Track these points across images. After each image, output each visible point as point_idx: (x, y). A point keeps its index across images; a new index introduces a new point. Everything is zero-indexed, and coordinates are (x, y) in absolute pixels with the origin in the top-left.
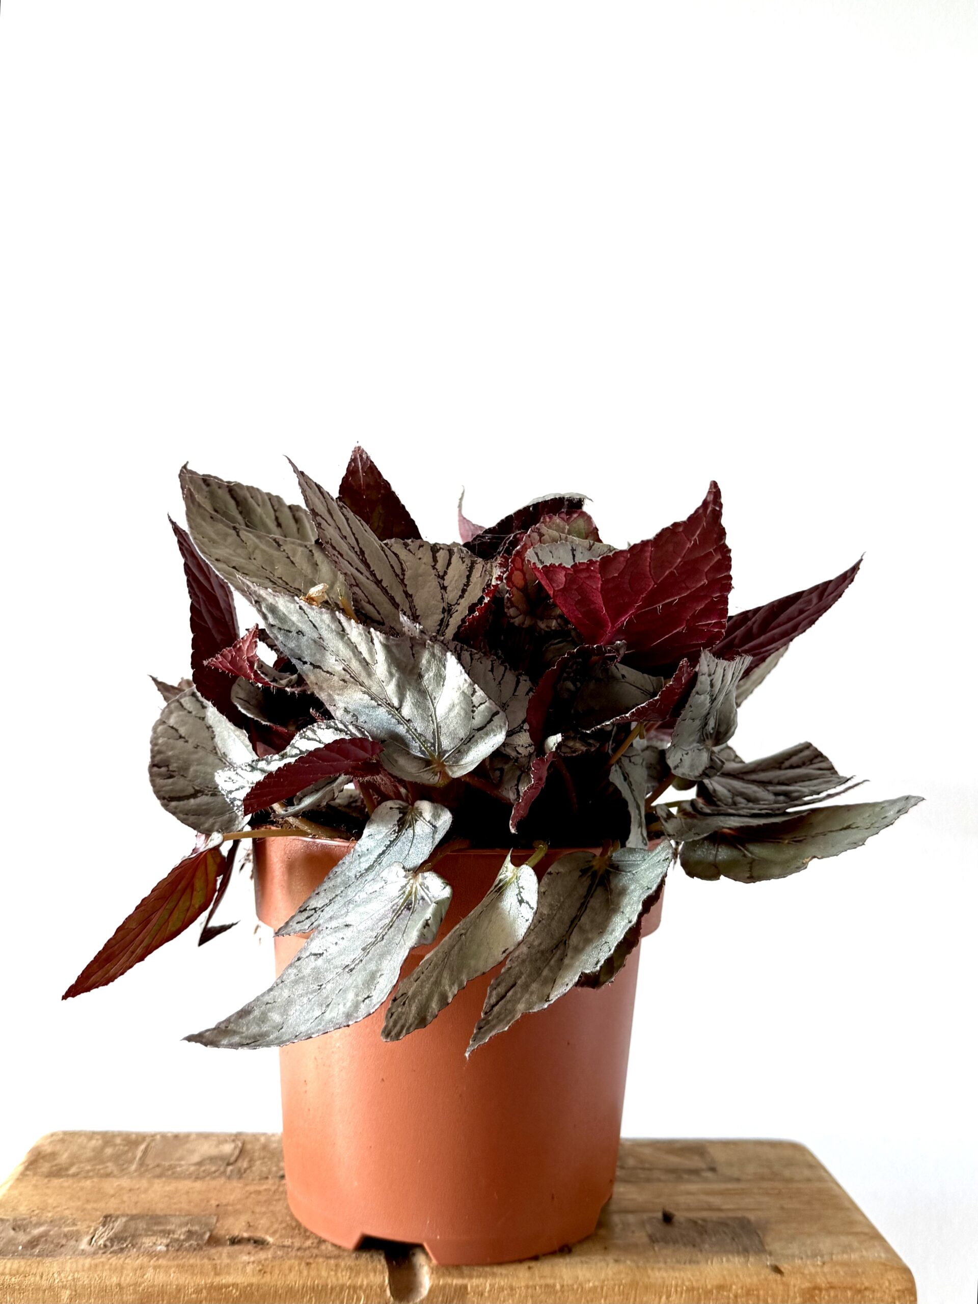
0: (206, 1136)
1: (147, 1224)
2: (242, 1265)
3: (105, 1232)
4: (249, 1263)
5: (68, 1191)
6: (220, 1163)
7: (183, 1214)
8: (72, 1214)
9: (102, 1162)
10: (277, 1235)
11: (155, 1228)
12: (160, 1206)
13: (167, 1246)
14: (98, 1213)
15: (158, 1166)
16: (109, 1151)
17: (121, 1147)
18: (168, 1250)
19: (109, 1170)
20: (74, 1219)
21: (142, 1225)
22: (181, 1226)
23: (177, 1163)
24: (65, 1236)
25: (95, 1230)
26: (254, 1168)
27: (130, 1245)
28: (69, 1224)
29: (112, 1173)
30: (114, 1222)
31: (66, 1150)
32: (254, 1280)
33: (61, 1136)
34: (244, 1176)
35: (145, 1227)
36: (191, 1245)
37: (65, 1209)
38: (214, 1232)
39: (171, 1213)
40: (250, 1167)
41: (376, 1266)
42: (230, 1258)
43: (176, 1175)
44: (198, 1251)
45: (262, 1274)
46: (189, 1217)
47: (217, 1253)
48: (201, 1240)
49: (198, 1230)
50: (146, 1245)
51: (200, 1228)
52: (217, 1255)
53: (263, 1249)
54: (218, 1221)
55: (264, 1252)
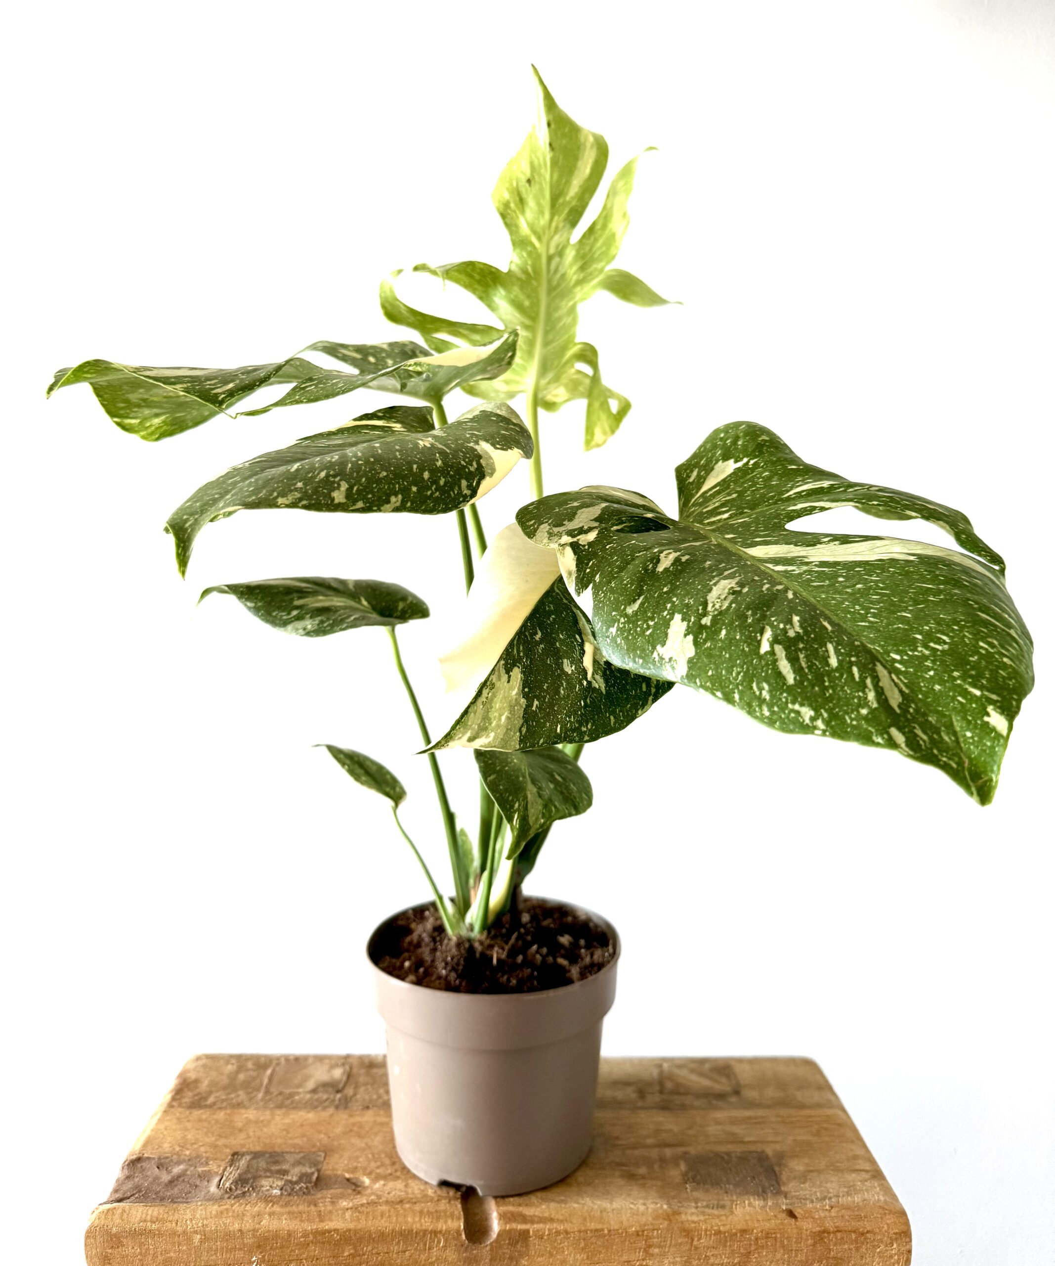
0: (320, 1059)
1: (268, 1163)
2: (342, 1211)
3: (231, 1173)
4: (347, 1209)
5: (205, 1124)
6: (330, 1089)
7: (297, 1151)
8: (206, 1152)
9: (235, 1090)
10: (373, 1176)
11: (275, 1168)
12: (279, 1141)
13: (281, 1189)
14: (228, 1150)
15: (281, 1094)
16: (241, 1077)
17: (251, 1073)
18: (282, 1194)
19: (240, 1099)
20: (207, 1158)
21: (262, 1164)
22: (294, 1165)
23: (295, 1090)
24: (199, 1176)
25: (224, 1170)
26: (358, 1096)
27: (251, 1189)
28: (202, 1164)
29: (242, 1102)
30: (239, 1161)
31: (207, 1077)
32: (352, 1226)
33: (204, 1061)
34: (350, 1105)
35: (265, 1166)
36: (301, 1188)
37: (200, 1146)
38: (321, 1173)
39: (288, 1150)
40: (355, 1095)
41: (454, 1212)
42: (333, 1203)
43: (294, 1105)
44: (307, 1195)
45: (359, 1220)
46: (302, 1155)
47: (322, 1198)
48: (310, 1182)
49: (309, 1171)
50: (264, 1189)
51: (310, 1167)
52: (322, 1200)
53: (359, 1193)
54: (325, 1158)
55: (360, 1197)
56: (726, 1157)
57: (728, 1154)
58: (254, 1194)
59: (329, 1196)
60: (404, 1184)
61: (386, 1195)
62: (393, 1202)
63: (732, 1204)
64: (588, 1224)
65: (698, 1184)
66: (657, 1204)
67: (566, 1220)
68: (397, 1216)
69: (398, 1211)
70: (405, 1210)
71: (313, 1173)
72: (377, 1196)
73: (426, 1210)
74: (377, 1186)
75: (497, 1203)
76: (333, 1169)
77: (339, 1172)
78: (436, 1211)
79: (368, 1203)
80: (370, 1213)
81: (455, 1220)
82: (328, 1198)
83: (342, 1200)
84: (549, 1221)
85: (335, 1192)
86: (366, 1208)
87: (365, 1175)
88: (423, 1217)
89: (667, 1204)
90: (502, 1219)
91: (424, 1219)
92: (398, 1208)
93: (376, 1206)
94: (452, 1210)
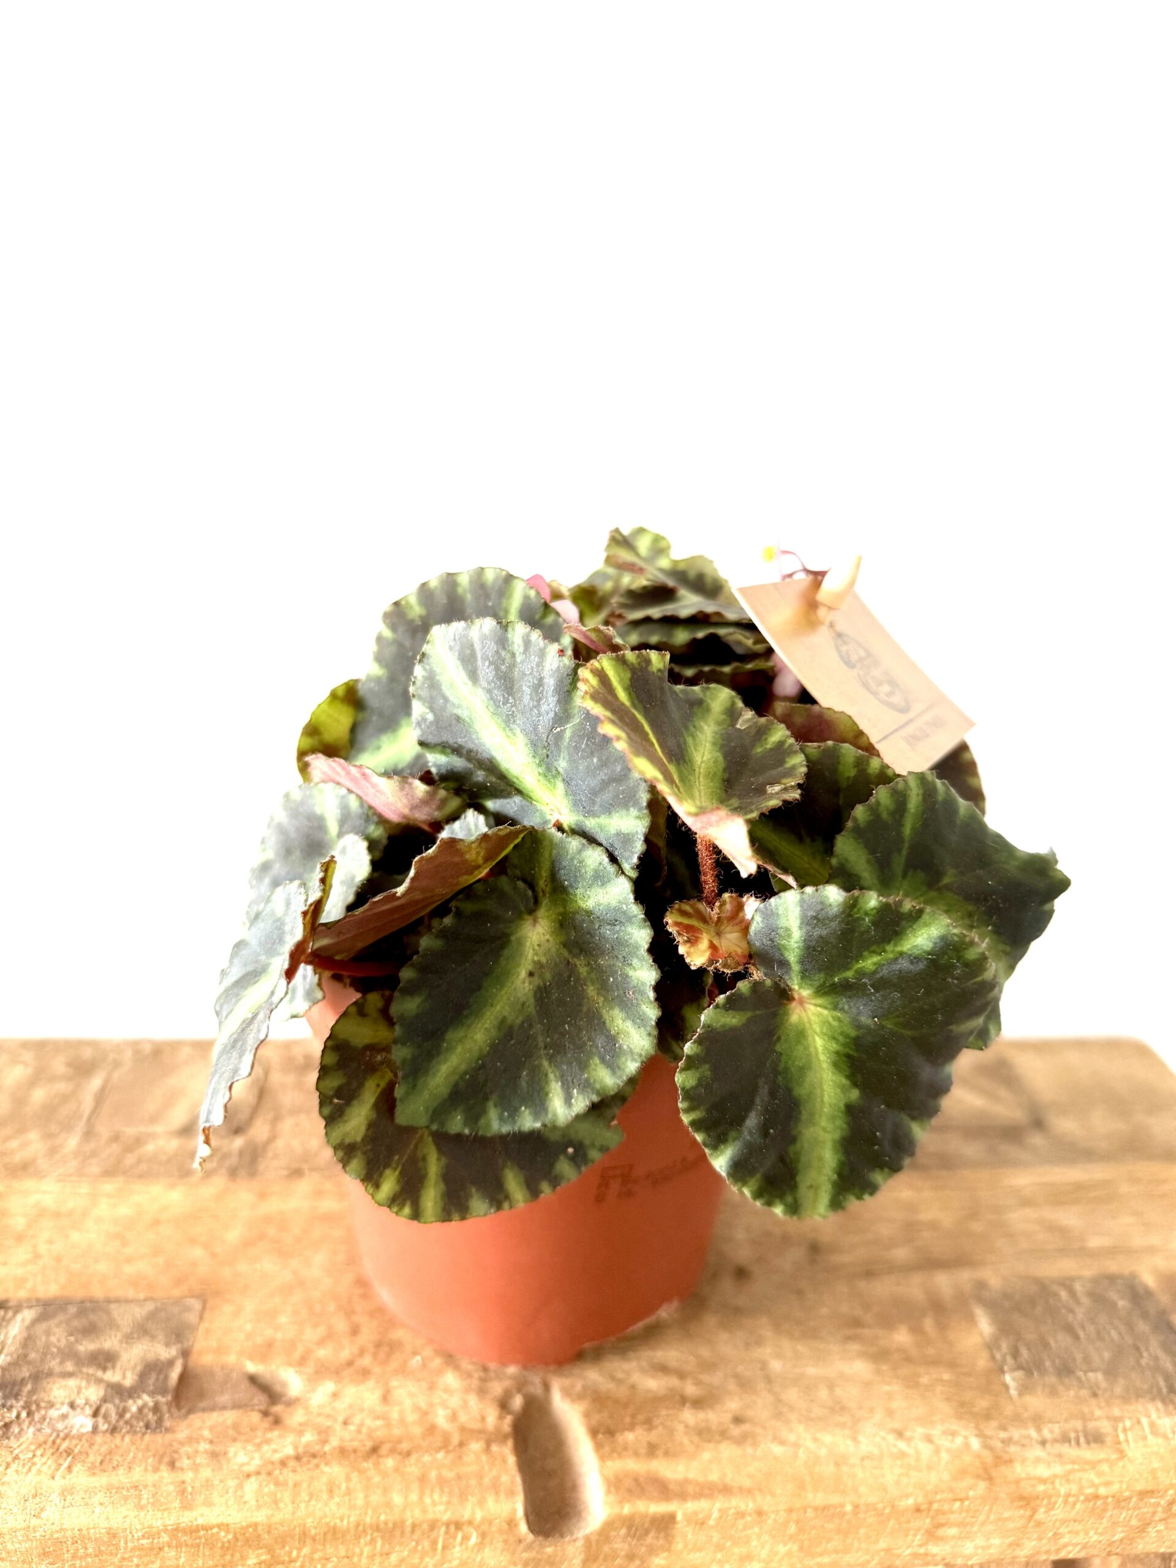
1: (71, 1333)
2: (236, 1482)
4: (248, 1476)
7: (142, 1296)
9: (22, 1130)
10: (310, 1368)
11: (86, 1347)
12: (102, 1267)
13: (95, 1414)
15: (116, 1138)
16: (39, 1095)
17: (60, 1085)
18: (95, 1429)
19: (28, 1154)
21: (58, 1335)
22: (129, 1339)
23: (147, 1129)
26: (280, 1143)
27: (24, 1414)
29: (33, 1161)
30: (10, 1319)
32: (260, 1517)
34: (262, 1167)
35: (63, 1343)
36: (140, 1409)
38: (191, 1364)
39: (120, 1293)
40: (272, 1138)
41: (498, 1478)
42: (214, 1455)
43: (144, 1167)
44: (154, 1431)
45: (276, 1502)
46: (150, 1307)
47: (190, 1440)
48: (163, 1392)
49: (164, 1352)
50: (53, 1413)
51: (167, 1345)
52: (189, 1449)
53: (277, 1422)
54: (201, 1318)
55: (280, 1436)
56: (1064, 1294)
57: (1067, 1283)
58: (32, 1430)
59: (207, 1433)
60: (379, 1392)
61: (338, 1427)
62: (355, 1451)
63: (1116, 1430)
64: (810, 1496)
65: (1029, 1372)
66: (954, 1434)
67: (760, 1490)
68: (366, 1488)
69: (369, 1479)
70: (384, 1474)
71: (171, 1363)
72: (319, 1433)
73: (433, 1474)
74: (319, 1398)
75: (598, 1447)
76: (219, 1350)
77: (232, 1359)
78: (459, 1477)
79: (298, 1458)
80: (305, 1485)
81: (502, 1496)
82: (205, 1440)
83: (238, 1445)
84: (720, 1491)
85: (221, 1419)
86: (294, 1471)
87: (290, 1365)
88: (428, 1492)
89: (977, 1436)
90: (613, 1489)
91: (431, 1496)
92: (369, 1469)
93: (317, 1466)
94: (494, 1473)
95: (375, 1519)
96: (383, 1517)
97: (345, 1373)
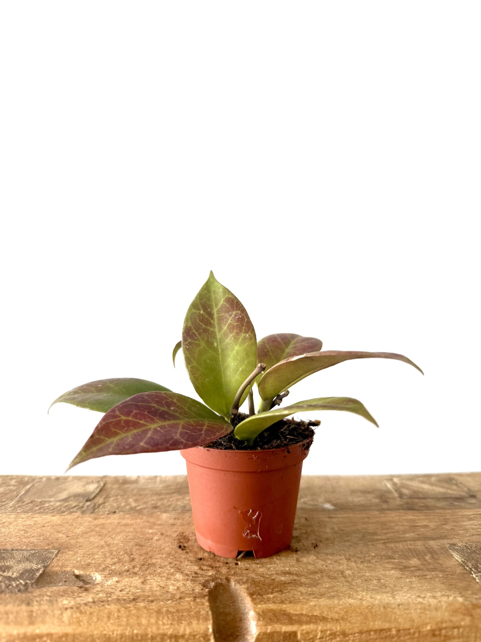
2: (59, 612)
4: (66, 609)
6: (81, 499)
7: (29, 549)
10: (107, 572)
12: (13, 540)
15: (31, 502)
22: (19, 562)
23: (47, 500)
26: (107, 504)
32: (69, 630)
34: (96, 511)
36: (17, 585)
38: (47, 570)
39: (20, 548)
40: (104, 503)
41: (200, 611)
42: (51, 601)
43: (42, 510)
44: (22, 593)
45: (79, 622)
46: (33, 552)
47: (39, 596)
48: (31, 579)
49: (34, 566)
51: (37, 564)
52: (38, 599)
53: (86, 590)
54: (56, 556)
55: (86, 595)
59: (49, 594)
60: (140, 580)
61: (118, 593)
62: (124, 600)
64: (372, 623)
66: (448, 596)
67: (343, 620)
68: (128, 616)
69: (129, 611)
70: (138, 609)
71: (38, 570)
72: (107, 594)
73: (165, 609)
74: (109, 583)
75: (253, 600)
76: (62, 566)
77: (68, 569)
78: (178, 611)
79: (94, 602)
80: (95, 614)
81: (201, 622)
82: (47, 596)
83: (64, 598)
84: (321, 621)
85: (57, 589)
86: (91, 607)
87: (97, 572)
88: (161, 618)
89: (461, 597)
90: (261, 619)
91: (162, 621)
92: (130, 607)
93: (103, 605)
94: (197, 609)
95: (131, 632)
96: (135, 632)
97: (124, 574)
